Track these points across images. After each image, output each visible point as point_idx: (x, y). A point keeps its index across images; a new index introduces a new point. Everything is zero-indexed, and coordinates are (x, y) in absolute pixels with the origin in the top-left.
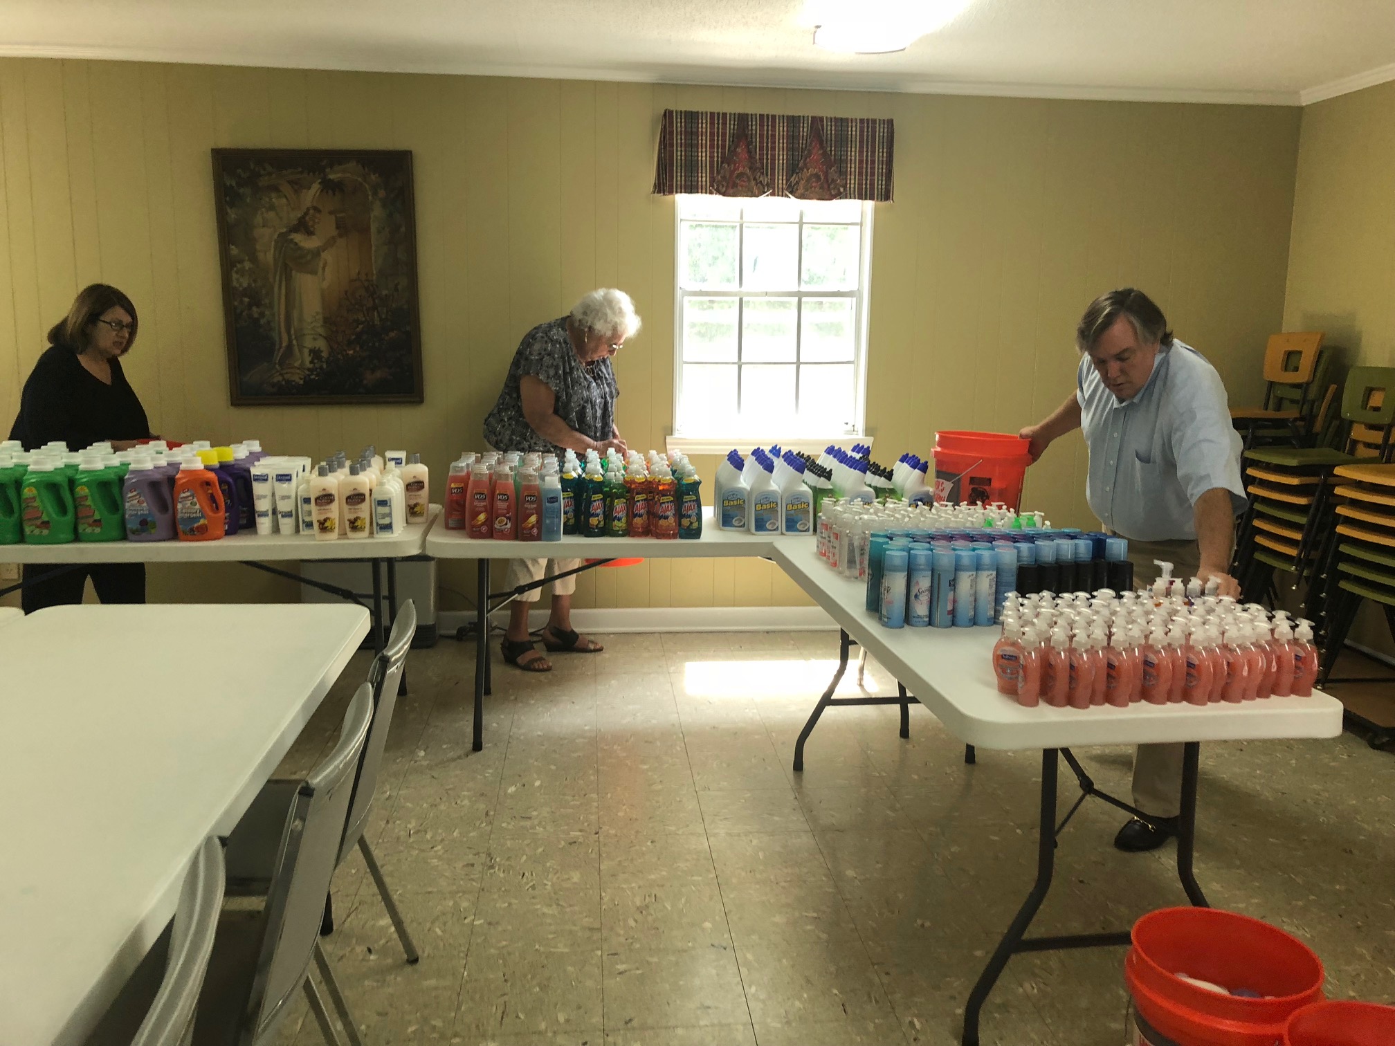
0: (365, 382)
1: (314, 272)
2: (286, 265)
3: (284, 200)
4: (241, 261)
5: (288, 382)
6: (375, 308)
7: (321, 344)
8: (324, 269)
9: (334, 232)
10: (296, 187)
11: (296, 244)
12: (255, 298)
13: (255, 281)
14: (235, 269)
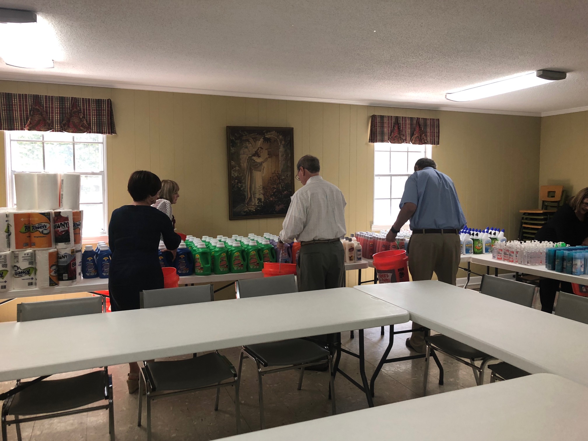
0: (276, 210)
1: (260, 171)
2: (250, 169)
3: (251, 145)
4: (235, 167)
5: (250, 211)
6: (280, 183)
7: (262, 197)
9: (267, 156)
10: (255, 140)
11: (254, 160)
12: (240, 180)
13: (240, 174)
14: (233, 170)
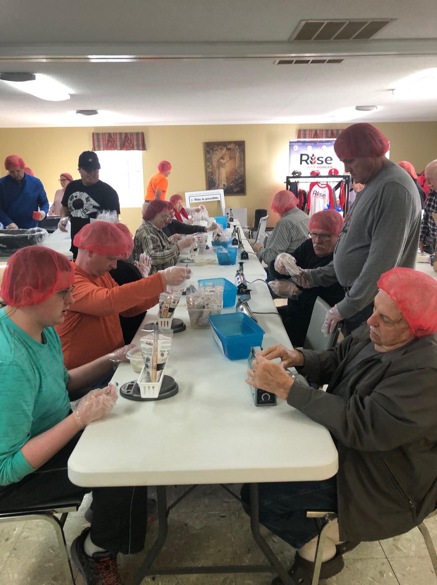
0: (234, 191)
1: (224, 168)
2: (219, 167)
3: (219, 153)
4: (210, 166)
6: (237, 175)
7: (226, 183)
8: (226, 167)
9: (229, 159)
11: (221, 162)
12: (212, 174)
13: (212, 170)
